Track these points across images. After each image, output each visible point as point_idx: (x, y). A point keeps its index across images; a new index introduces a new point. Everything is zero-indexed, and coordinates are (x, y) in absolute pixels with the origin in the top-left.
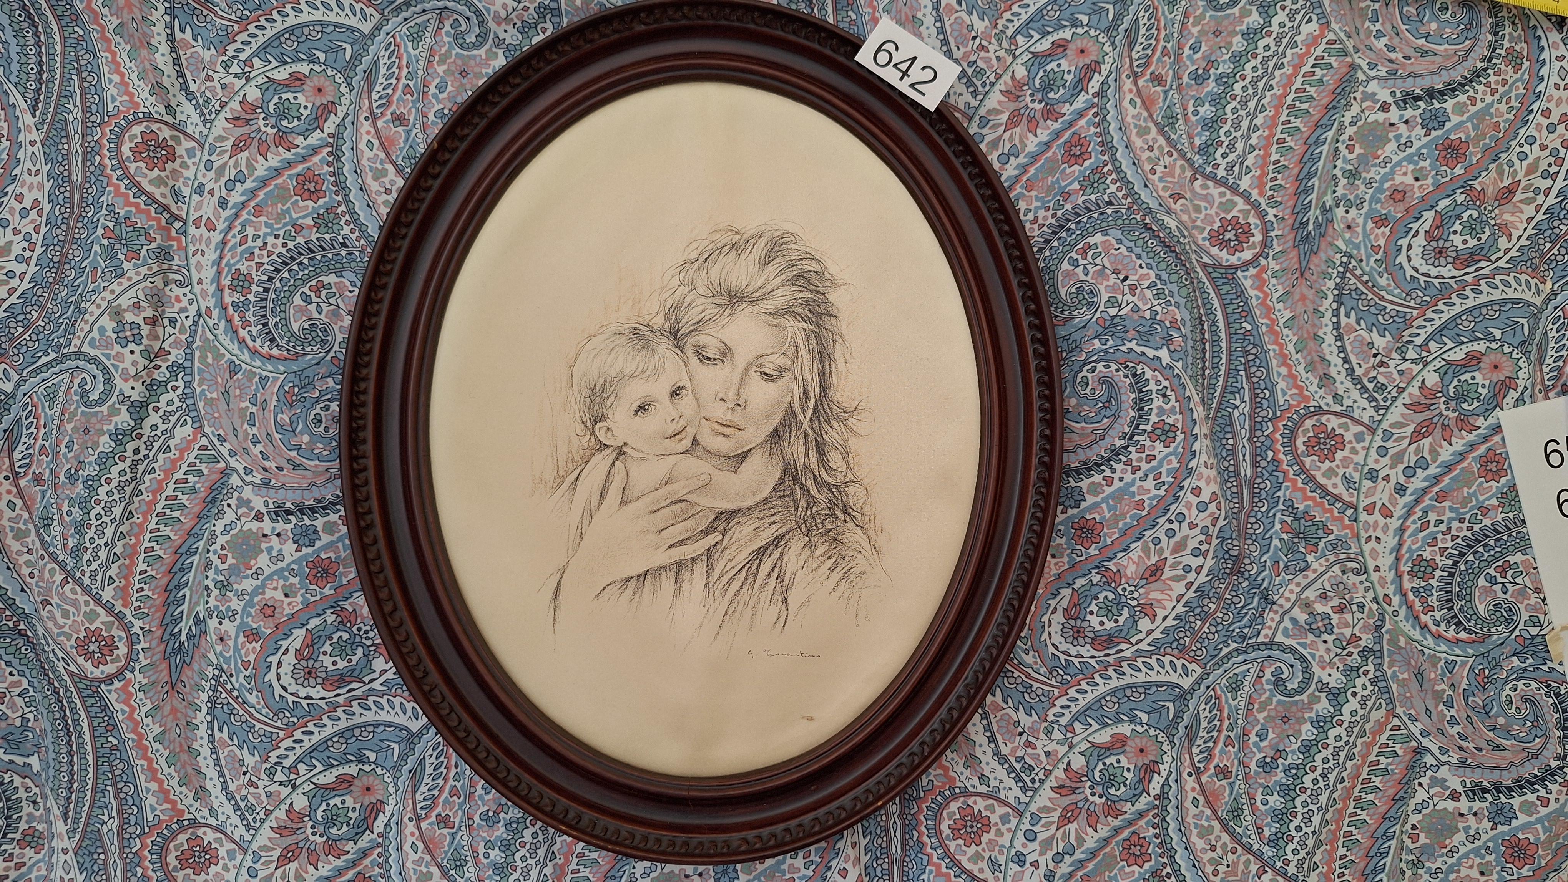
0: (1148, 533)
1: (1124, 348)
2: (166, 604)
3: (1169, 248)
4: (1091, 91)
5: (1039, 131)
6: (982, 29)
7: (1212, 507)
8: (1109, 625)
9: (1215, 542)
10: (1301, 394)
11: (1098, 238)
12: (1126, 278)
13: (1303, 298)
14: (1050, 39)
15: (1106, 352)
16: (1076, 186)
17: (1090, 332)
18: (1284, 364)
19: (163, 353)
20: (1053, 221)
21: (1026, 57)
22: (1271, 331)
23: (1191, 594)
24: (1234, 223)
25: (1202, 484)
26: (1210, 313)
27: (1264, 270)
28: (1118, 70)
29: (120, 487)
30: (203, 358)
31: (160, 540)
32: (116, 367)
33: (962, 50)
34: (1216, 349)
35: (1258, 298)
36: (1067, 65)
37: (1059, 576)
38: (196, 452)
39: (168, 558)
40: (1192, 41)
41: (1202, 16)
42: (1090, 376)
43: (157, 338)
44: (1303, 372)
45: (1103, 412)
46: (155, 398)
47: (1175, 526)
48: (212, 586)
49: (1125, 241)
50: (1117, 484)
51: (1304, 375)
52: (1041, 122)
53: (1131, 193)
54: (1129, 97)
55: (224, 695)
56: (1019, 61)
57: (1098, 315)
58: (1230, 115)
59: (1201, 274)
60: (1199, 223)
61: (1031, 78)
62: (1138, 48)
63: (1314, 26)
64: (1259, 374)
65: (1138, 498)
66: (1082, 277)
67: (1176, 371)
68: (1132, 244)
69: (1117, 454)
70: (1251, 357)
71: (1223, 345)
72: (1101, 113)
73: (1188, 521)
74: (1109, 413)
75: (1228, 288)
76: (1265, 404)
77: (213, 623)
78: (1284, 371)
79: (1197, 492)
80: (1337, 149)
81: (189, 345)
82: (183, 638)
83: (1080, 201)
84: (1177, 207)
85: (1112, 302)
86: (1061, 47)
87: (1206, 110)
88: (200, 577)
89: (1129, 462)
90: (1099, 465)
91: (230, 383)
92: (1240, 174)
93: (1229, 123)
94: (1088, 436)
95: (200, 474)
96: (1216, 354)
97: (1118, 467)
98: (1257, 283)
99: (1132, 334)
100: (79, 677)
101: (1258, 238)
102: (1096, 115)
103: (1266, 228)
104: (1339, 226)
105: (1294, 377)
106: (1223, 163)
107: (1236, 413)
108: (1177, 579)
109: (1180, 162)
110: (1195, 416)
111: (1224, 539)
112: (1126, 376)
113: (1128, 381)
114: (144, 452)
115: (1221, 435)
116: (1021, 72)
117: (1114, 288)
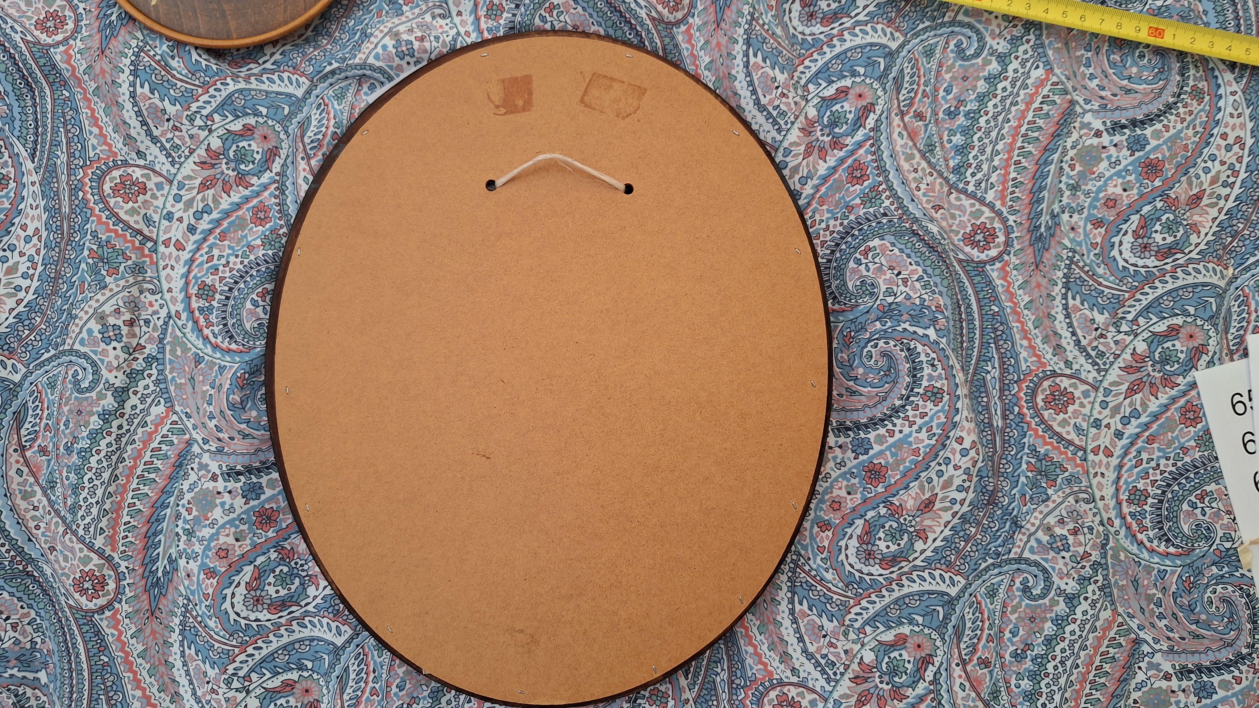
0: (923, 475)
1: (899, 328)
2: (146, 548)
3: (932, 249)
4: (868, 127)
5: (828, 158)
6: (782, 81)
7: (972, 453)
8: (894, 548)
9: (975, 479)
10: (1039, 361)
11: (876, 242)
12: (899, 273)
13: (1039, 285)
14: (835, 86)
15: (885, 331)
16: (858, 201)
17: (872, 316)
18: (1026, 338)
19: (140, 347)
20: (841, 229)
21: (816, 101)
22: (1015, 312)
23: (956, 521)
24: (982, 228)
25: (964, 434)
26: (966, 298)
27: (1007, 264)
28: (889, 110)
29: (108, 457)
30: (173, 352)
31: (141, 497)
32: (102, 361)
33: (768, 97)
34: (971, 326)
35: (1003, 286)
36: (848, 107)
37: (854, 510)
38: (168, 426)
39: (147, 511)
40: (945, 85)
41: (953, 66)
42: (873, 350)
43: (134, 336)
44: (1040, 344)
45: (885, 379)
46: (134, 384)
47: (943, 468)
48: (181, 532)
49: (898, 245)
50: (898, 436)
51: (1041, 346)
52: (830, 151)
53: (901, 206)
54: (897, 130)
55: (191, 620)
56: (810, 104)
57: (878, 302)
58: (976, 143)
59: (958, 267)
60: (954, 228)
61: (820, 117)
62: (904, 92)
63: (1040, 73)
64: (1005, 346)
65: (914, 446)
66: (865, 273)
67: (942, 346)
68: (903, 247)
69: (897, 412)
70: (999, 333)
71: (977, 323)
72: (876, 144)
73: (953, 463)
74: (889, 379)
75: (979, 278)
76: (1011, 369)
77: (182, 562)
78: (1025, 343)
79: (960, 440)
80: (1061, 168)
81: (161, 340)
82: (160, 574)
83: (861, 213)
84: (938, 216)
85: (890, 292)
86: (843, 92)
87: (958, 139)
88: (172, 526)
89: (906, 418)
90: (883, 420)
91: (196, 371)
92: (986, 189)
93: (976, 149)
94: (873, 397)
95: (171, 443)
96: (971, 330)
97: (898, 422)
98: (1002, 274)
99: (905, 317)
100: (76, 609)
101: (1001, 239)
102: (872, 145)
103: (1008, 230)
104: (1065, 228)
105: (1033, 348)
106: (972, 181)
107: (989, 377)
108: (945, 509)
109: (939, 180)
110: (957, 381)
111: (982, 477)
112: (902, 350)
113: (903, 354)
114: (126, 427)
115: (977, 394)
116: (812, 113)
117: (890, 281)
